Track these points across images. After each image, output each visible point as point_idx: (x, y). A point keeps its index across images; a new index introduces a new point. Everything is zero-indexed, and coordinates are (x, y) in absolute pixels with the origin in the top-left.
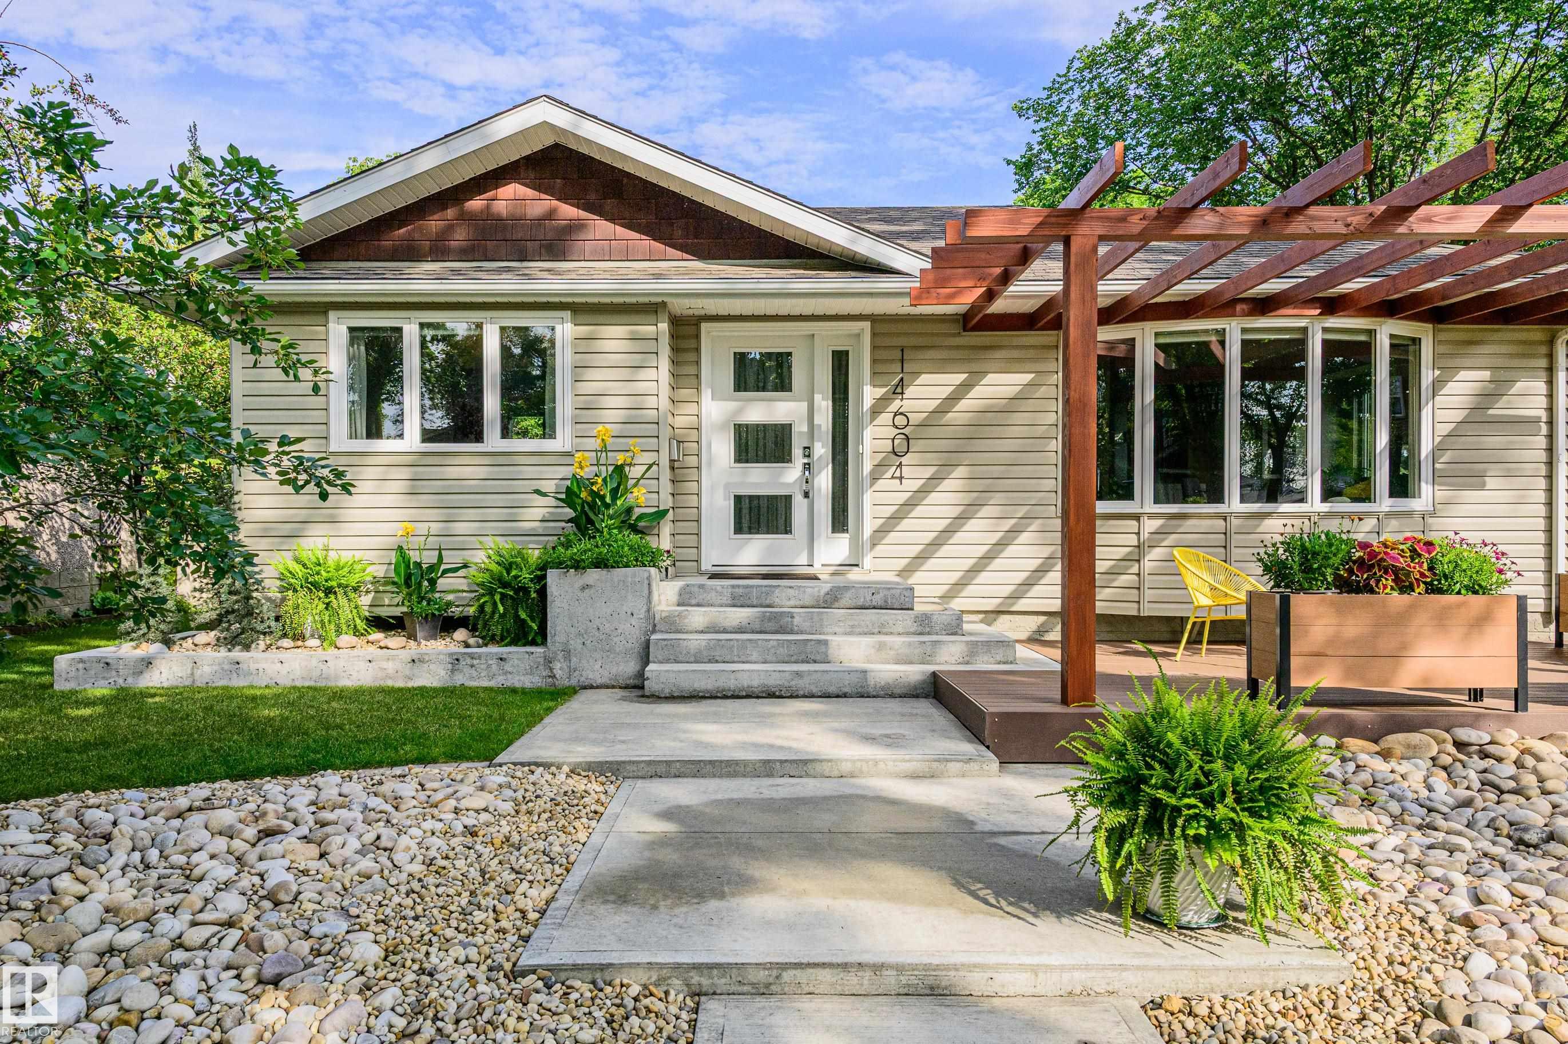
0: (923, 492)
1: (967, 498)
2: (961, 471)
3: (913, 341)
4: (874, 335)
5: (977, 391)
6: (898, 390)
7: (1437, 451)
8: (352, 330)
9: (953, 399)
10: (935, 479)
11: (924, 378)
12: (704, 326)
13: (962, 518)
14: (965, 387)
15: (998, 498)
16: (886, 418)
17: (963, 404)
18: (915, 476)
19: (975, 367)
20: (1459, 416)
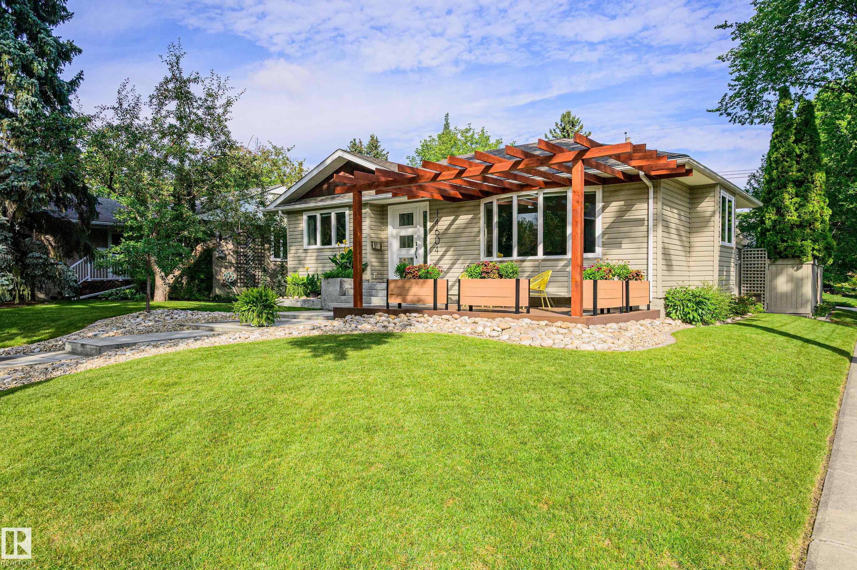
0: (443, 256)
1: (455, 257)
2: (452, 249)
3: (441, 207)
4: (430, 205)
5: (457, 222)
6: (437, 223)
7: (604, 234)
8: (309, 217)
9: (451, 225)
10: (446, 251)
11: (443, 219)
12: (389, 207)
13: (453, 264)
14: (454, 220)
15: (463, 257)
16: (433, 232)
17: (453, 227)
18: (441, 250)
19: (456, 214)
20: (611, 220)
